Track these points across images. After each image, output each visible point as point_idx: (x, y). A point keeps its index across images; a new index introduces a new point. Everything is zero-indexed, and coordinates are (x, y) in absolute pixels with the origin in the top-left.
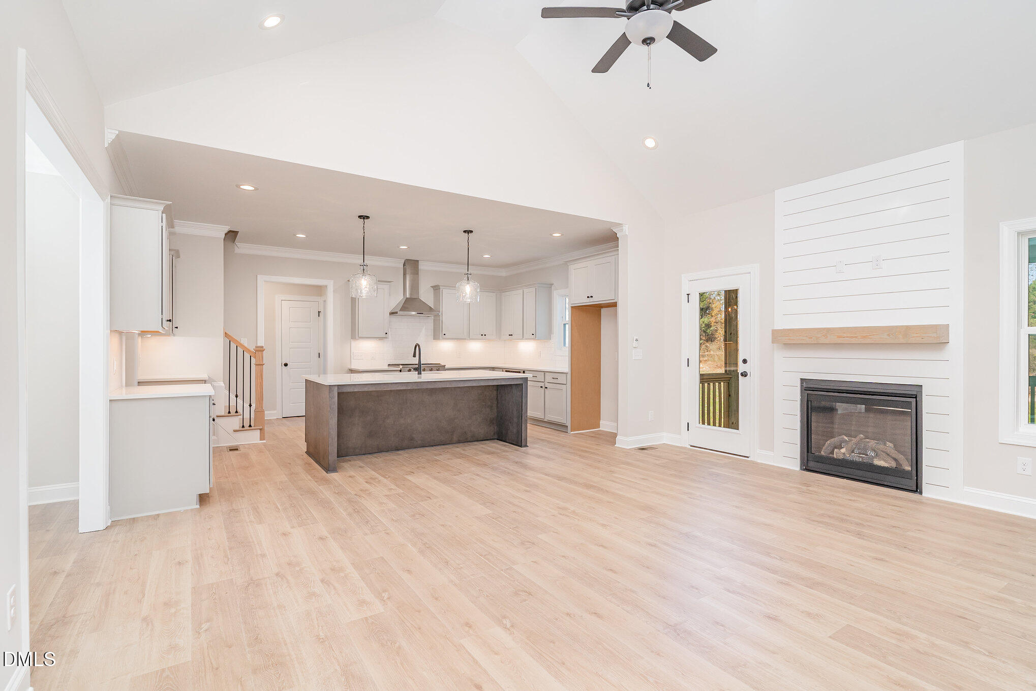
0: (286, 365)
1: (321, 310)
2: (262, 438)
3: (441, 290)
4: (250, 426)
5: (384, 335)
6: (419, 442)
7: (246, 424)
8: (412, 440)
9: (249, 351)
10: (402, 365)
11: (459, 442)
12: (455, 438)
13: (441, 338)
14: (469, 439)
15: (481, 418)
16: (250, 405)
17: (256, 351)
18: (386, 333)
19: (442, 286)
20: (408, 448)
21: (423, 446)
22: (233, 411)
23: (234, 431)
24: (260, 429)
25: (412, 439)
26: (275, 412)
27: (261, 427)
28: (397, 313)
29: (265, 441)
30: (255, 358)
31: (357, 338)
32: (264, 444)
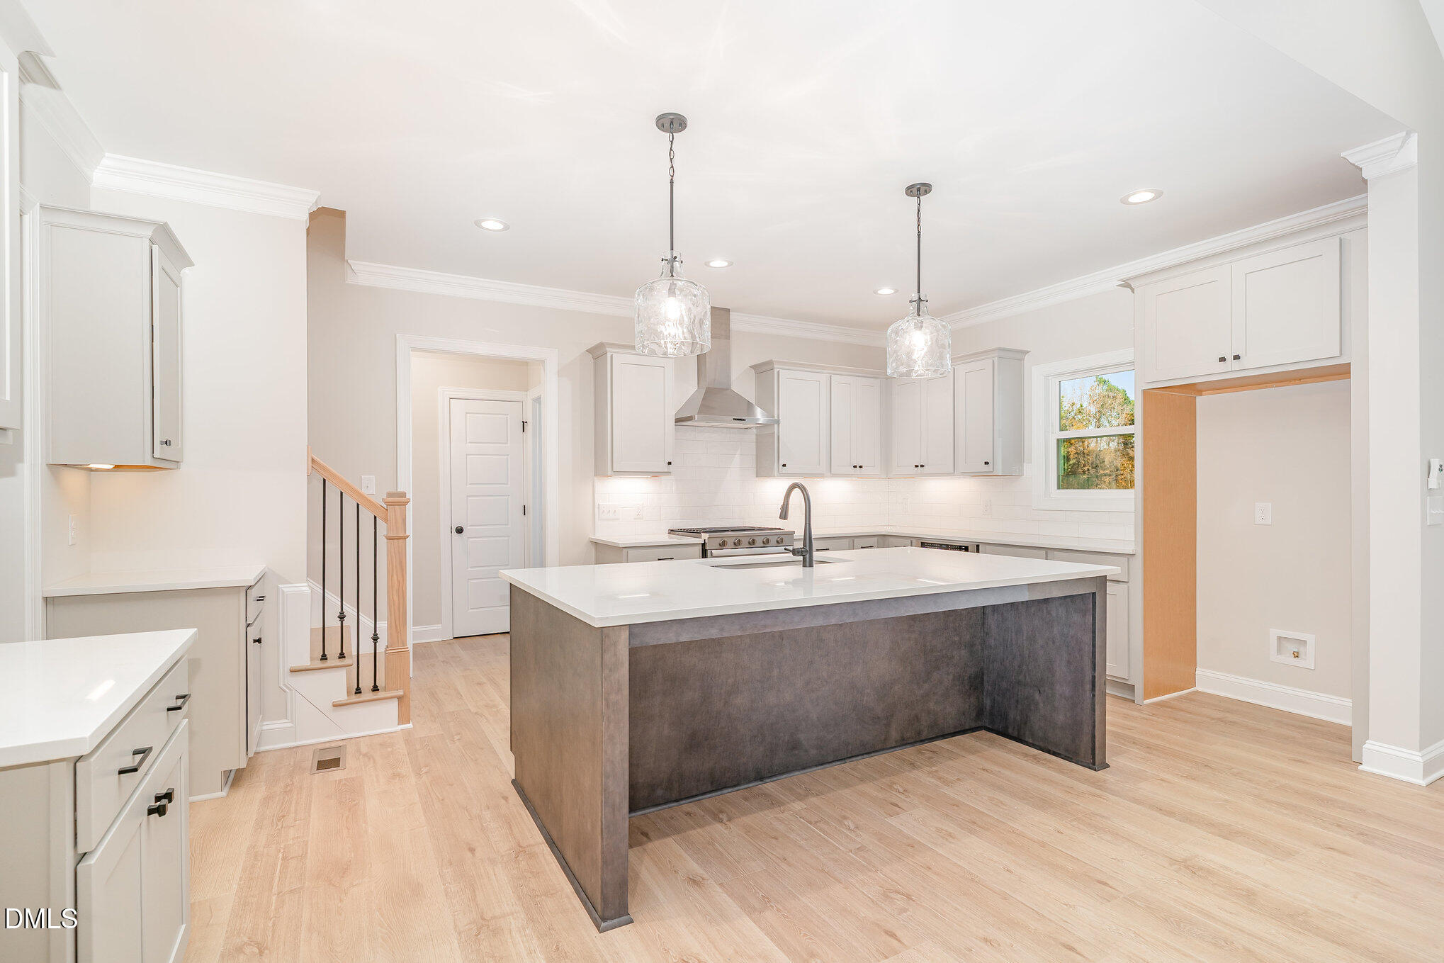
0: (460, 530)
1: (529, 419)
2: (403, 718)
3: (776, 371)
4: (375, 689)
5: (665, 468)
6: (813, 752)
7: (367, 683)
8: (794, 748)
9: (371, 505)
10: (706, 531)
11: (904, 743)
12: (894, 735)
13: (776, 473)
14: (924, 735)
15: (951, 677)
16: (375, 639)
17: (388, 503)
18: (670, 463)
19: (779, 362)
20: (787, 770)
21: (821, 763)
22: (333, 649)
23: (336, 705)
24: (400, 698)
25: (795, 746)
26: (439, 627)
27: (401, 693)
28: (690, 418)
29: (410, 726)
30: (386, 520)
31: (609, 472)
32: (408, 731)
